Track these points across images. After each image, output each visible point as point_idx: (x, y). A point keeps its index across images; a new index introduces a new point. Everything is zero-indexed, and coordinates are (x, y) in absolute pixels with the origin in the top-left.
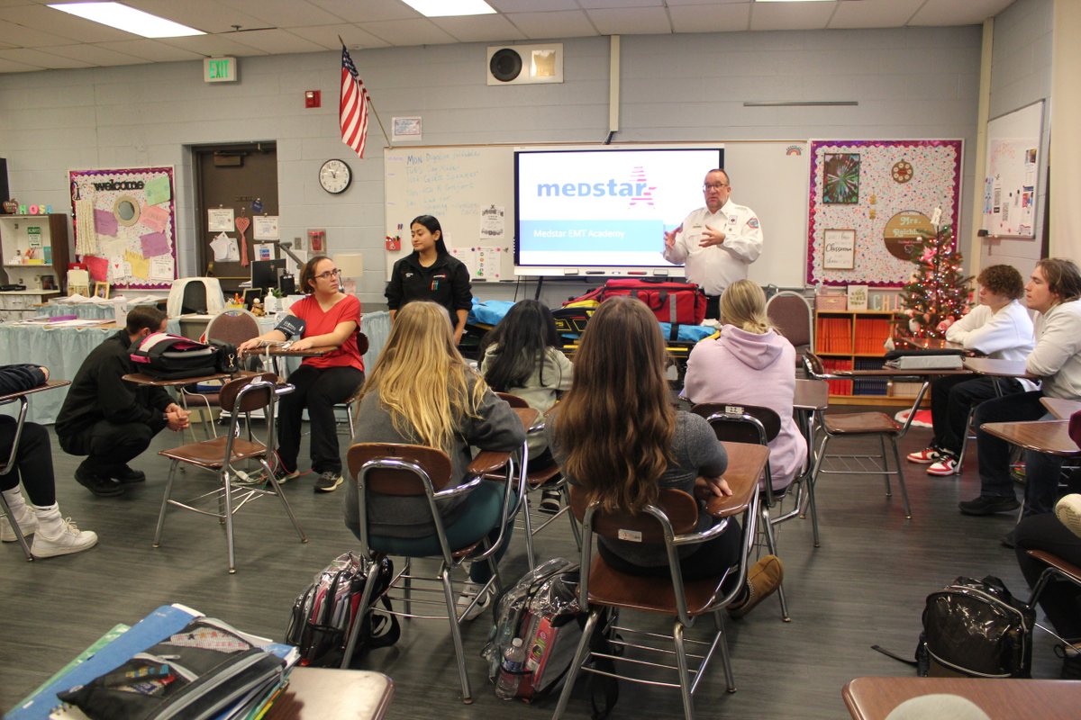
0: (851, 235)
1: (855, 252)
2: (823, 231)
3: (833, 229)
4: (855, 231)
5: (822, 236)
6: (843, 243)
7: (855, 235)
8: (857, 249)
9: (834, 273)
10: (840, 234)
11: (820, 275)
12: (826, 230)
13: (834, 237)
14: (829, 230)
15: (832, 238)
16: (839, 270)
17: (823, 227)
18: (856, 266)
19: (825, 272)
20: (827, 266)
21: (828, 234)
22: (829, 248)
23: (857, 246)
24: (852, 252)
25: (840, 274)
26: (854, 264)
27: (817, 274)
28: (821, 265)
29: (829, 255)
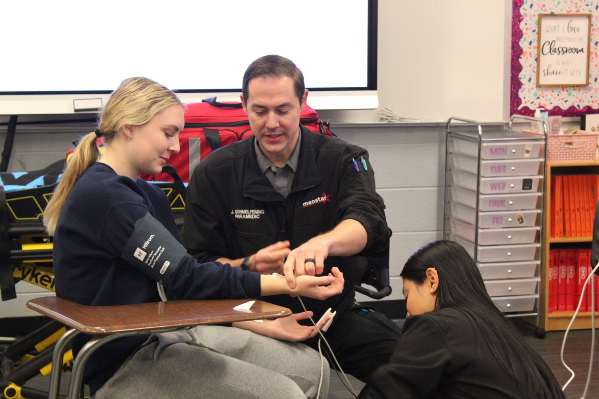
0: (583, 24)
1: (589, 53)
2: (536, 19)
3: (552, 15)
4: (589, 17)
5: (535, 27)
6: (569, 40)
7: (590, 25)
8: (592, 50)
9: (555, 94)
10: (564, 22)
11: (533, 98)
12: (541, 16)
13: (555, 29)
14: (546, 15)
15: (554, 31)
16: (563, 87)
17: (537, 11)
18: (592, 80)
19: (539, 93)
20: (544, 81)
21: (546, 23)
22: (546, 49)
23: (593, 44)
24: (584, 56)
25: (564, 94)
26: (588, 76)
27: (528, 96)
28: (534, 80)
29: (548, 60)
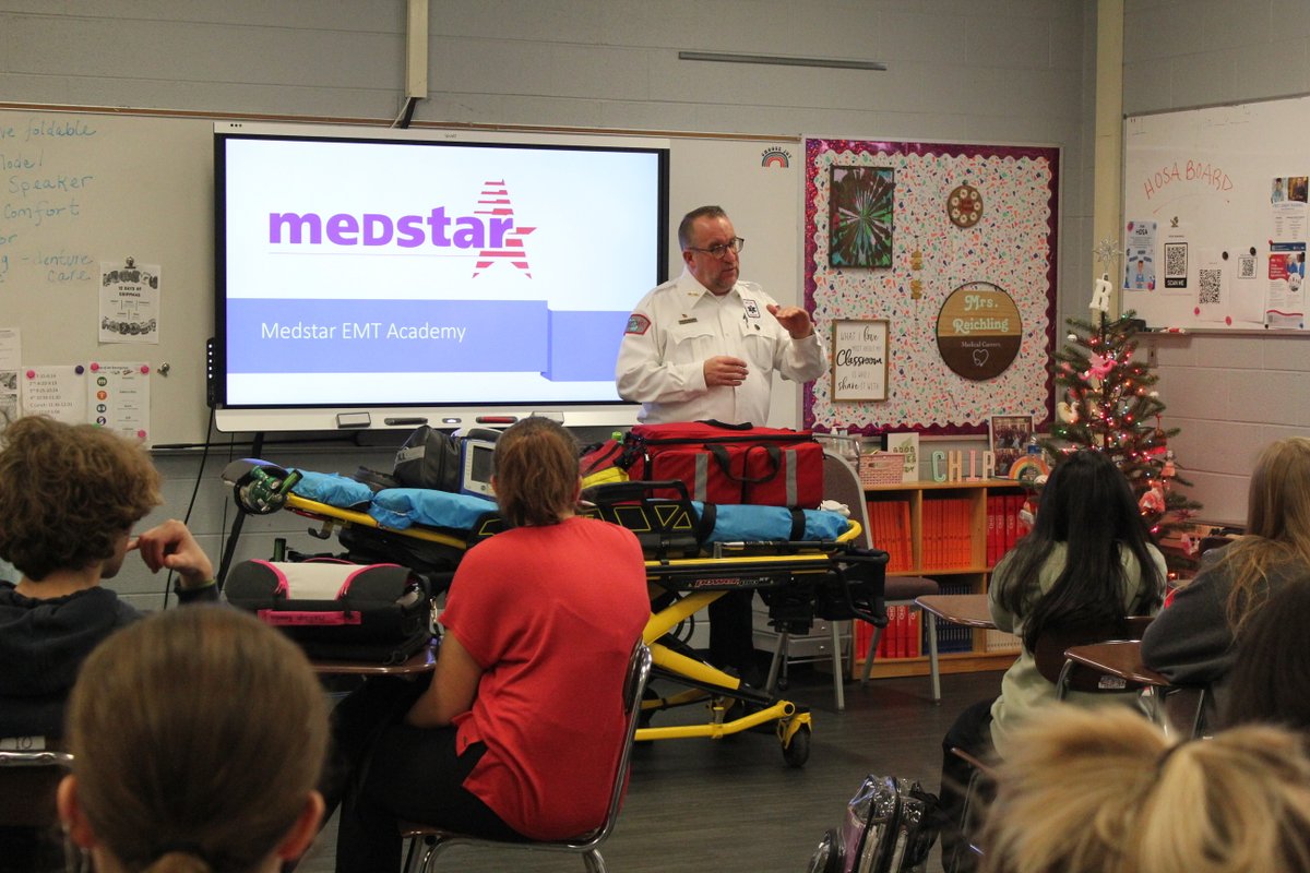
0: (880, 331)
1: (887, 364)
2: (830, 324)
3: (848, 321)
4: (887, 323)
5: (829, 334)
6: (865, 348)
7: (888, 333)
8: (891, 360)
9: (852, 410)
10: (859, 329)
11: (828, 415)
12: (836, 322)
13: (850, 337)
14: (841, 321)
15: (850, 338)
16: (861, 402)
17: (830, 315)
18: (890, 395)
19: (835, 409)
20: (839, 395)
21: (841, 329)
22: (842, 359)
23: (891, 354)
24: (881, 367)
25: (861, 411)
26: (887, 390)
27: (822, 413)
28: (828, 395)
29: (844, 372)
